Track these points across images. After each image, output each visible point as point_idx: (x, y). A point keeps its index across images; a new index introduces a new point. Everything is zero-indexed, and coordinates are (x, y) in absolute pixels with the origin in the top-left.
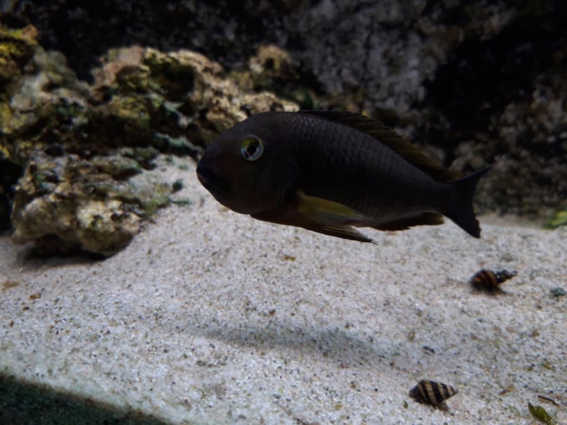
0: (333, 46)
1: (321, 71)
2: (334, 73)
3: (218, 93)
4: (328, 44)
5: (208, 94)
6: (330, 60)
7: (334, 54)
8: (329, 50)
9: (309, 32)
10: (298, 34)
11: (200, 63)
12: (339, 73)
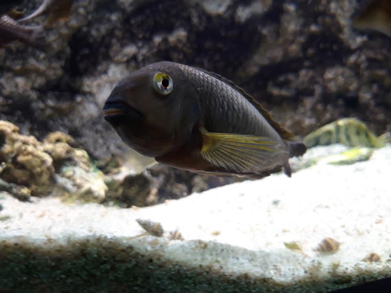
0: (101, 132)
1: (95, 149)
2: (105, 149)
3: (25, 143)
4: (97, 132)
5: (17, 145)
6: (101, 141)
7: (102, 137)
8: (99, 135)
9: (84, 126)
10: (76, 128)
11: (9, 127)
12: (108, 148)
